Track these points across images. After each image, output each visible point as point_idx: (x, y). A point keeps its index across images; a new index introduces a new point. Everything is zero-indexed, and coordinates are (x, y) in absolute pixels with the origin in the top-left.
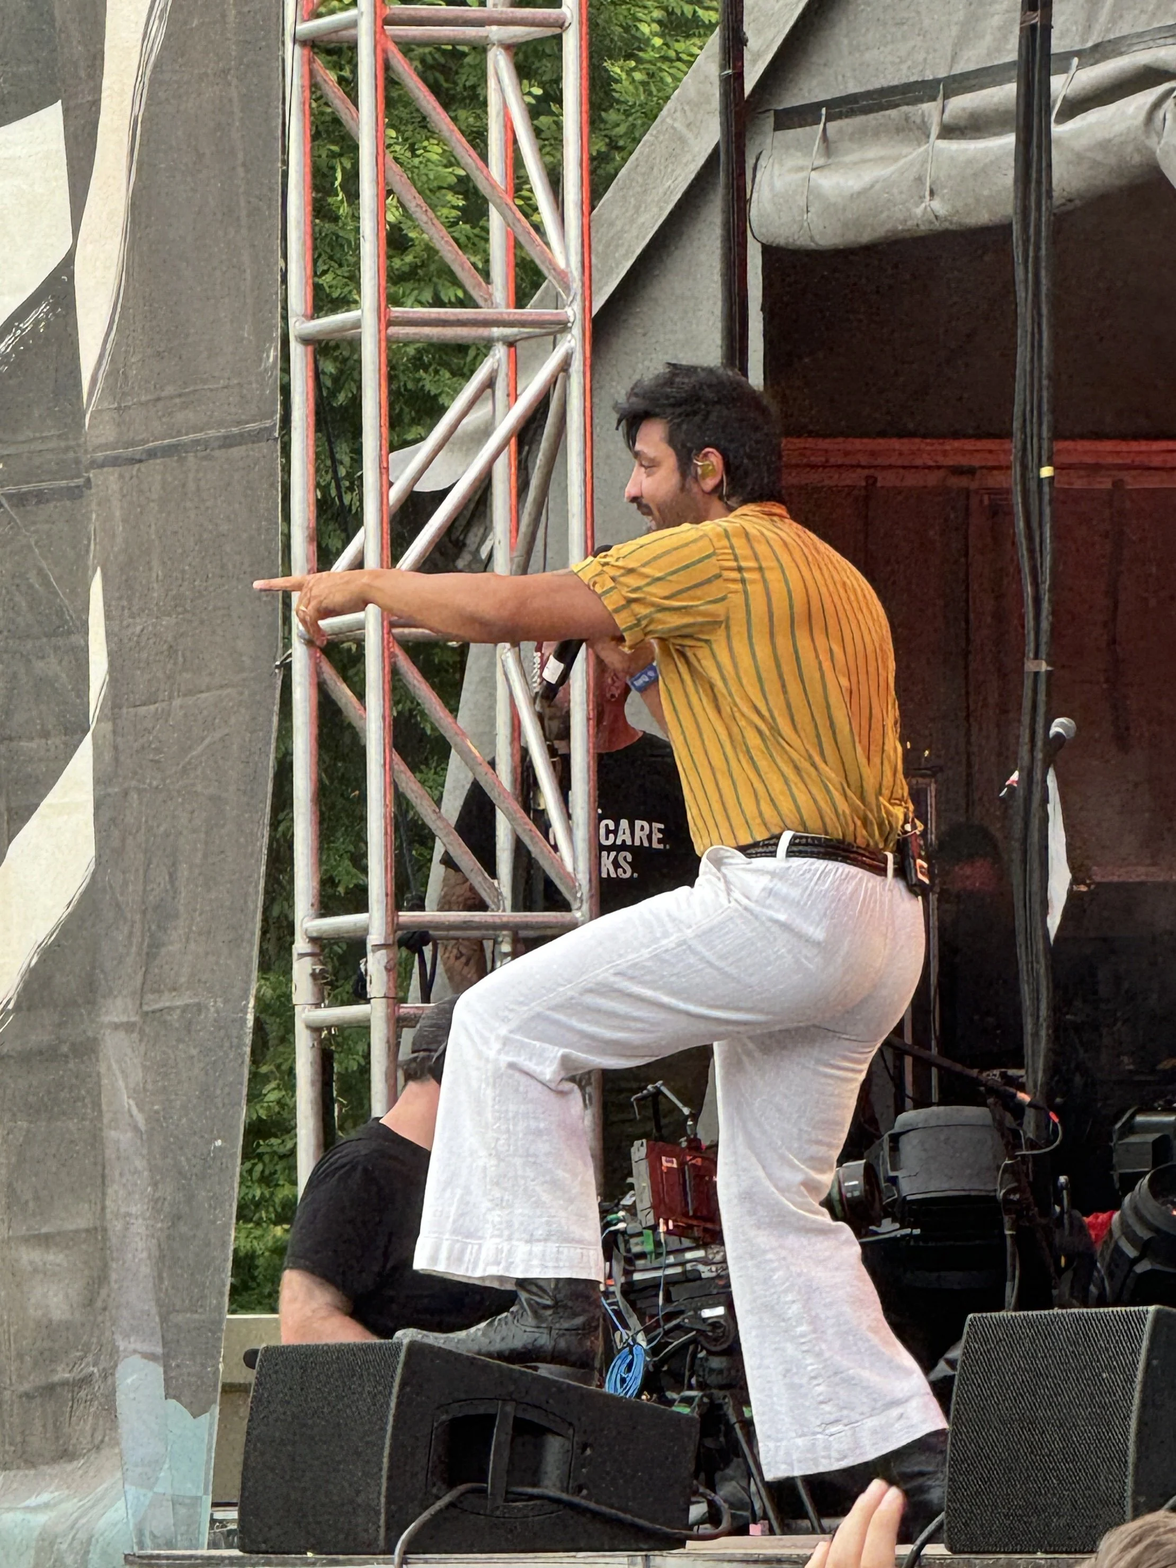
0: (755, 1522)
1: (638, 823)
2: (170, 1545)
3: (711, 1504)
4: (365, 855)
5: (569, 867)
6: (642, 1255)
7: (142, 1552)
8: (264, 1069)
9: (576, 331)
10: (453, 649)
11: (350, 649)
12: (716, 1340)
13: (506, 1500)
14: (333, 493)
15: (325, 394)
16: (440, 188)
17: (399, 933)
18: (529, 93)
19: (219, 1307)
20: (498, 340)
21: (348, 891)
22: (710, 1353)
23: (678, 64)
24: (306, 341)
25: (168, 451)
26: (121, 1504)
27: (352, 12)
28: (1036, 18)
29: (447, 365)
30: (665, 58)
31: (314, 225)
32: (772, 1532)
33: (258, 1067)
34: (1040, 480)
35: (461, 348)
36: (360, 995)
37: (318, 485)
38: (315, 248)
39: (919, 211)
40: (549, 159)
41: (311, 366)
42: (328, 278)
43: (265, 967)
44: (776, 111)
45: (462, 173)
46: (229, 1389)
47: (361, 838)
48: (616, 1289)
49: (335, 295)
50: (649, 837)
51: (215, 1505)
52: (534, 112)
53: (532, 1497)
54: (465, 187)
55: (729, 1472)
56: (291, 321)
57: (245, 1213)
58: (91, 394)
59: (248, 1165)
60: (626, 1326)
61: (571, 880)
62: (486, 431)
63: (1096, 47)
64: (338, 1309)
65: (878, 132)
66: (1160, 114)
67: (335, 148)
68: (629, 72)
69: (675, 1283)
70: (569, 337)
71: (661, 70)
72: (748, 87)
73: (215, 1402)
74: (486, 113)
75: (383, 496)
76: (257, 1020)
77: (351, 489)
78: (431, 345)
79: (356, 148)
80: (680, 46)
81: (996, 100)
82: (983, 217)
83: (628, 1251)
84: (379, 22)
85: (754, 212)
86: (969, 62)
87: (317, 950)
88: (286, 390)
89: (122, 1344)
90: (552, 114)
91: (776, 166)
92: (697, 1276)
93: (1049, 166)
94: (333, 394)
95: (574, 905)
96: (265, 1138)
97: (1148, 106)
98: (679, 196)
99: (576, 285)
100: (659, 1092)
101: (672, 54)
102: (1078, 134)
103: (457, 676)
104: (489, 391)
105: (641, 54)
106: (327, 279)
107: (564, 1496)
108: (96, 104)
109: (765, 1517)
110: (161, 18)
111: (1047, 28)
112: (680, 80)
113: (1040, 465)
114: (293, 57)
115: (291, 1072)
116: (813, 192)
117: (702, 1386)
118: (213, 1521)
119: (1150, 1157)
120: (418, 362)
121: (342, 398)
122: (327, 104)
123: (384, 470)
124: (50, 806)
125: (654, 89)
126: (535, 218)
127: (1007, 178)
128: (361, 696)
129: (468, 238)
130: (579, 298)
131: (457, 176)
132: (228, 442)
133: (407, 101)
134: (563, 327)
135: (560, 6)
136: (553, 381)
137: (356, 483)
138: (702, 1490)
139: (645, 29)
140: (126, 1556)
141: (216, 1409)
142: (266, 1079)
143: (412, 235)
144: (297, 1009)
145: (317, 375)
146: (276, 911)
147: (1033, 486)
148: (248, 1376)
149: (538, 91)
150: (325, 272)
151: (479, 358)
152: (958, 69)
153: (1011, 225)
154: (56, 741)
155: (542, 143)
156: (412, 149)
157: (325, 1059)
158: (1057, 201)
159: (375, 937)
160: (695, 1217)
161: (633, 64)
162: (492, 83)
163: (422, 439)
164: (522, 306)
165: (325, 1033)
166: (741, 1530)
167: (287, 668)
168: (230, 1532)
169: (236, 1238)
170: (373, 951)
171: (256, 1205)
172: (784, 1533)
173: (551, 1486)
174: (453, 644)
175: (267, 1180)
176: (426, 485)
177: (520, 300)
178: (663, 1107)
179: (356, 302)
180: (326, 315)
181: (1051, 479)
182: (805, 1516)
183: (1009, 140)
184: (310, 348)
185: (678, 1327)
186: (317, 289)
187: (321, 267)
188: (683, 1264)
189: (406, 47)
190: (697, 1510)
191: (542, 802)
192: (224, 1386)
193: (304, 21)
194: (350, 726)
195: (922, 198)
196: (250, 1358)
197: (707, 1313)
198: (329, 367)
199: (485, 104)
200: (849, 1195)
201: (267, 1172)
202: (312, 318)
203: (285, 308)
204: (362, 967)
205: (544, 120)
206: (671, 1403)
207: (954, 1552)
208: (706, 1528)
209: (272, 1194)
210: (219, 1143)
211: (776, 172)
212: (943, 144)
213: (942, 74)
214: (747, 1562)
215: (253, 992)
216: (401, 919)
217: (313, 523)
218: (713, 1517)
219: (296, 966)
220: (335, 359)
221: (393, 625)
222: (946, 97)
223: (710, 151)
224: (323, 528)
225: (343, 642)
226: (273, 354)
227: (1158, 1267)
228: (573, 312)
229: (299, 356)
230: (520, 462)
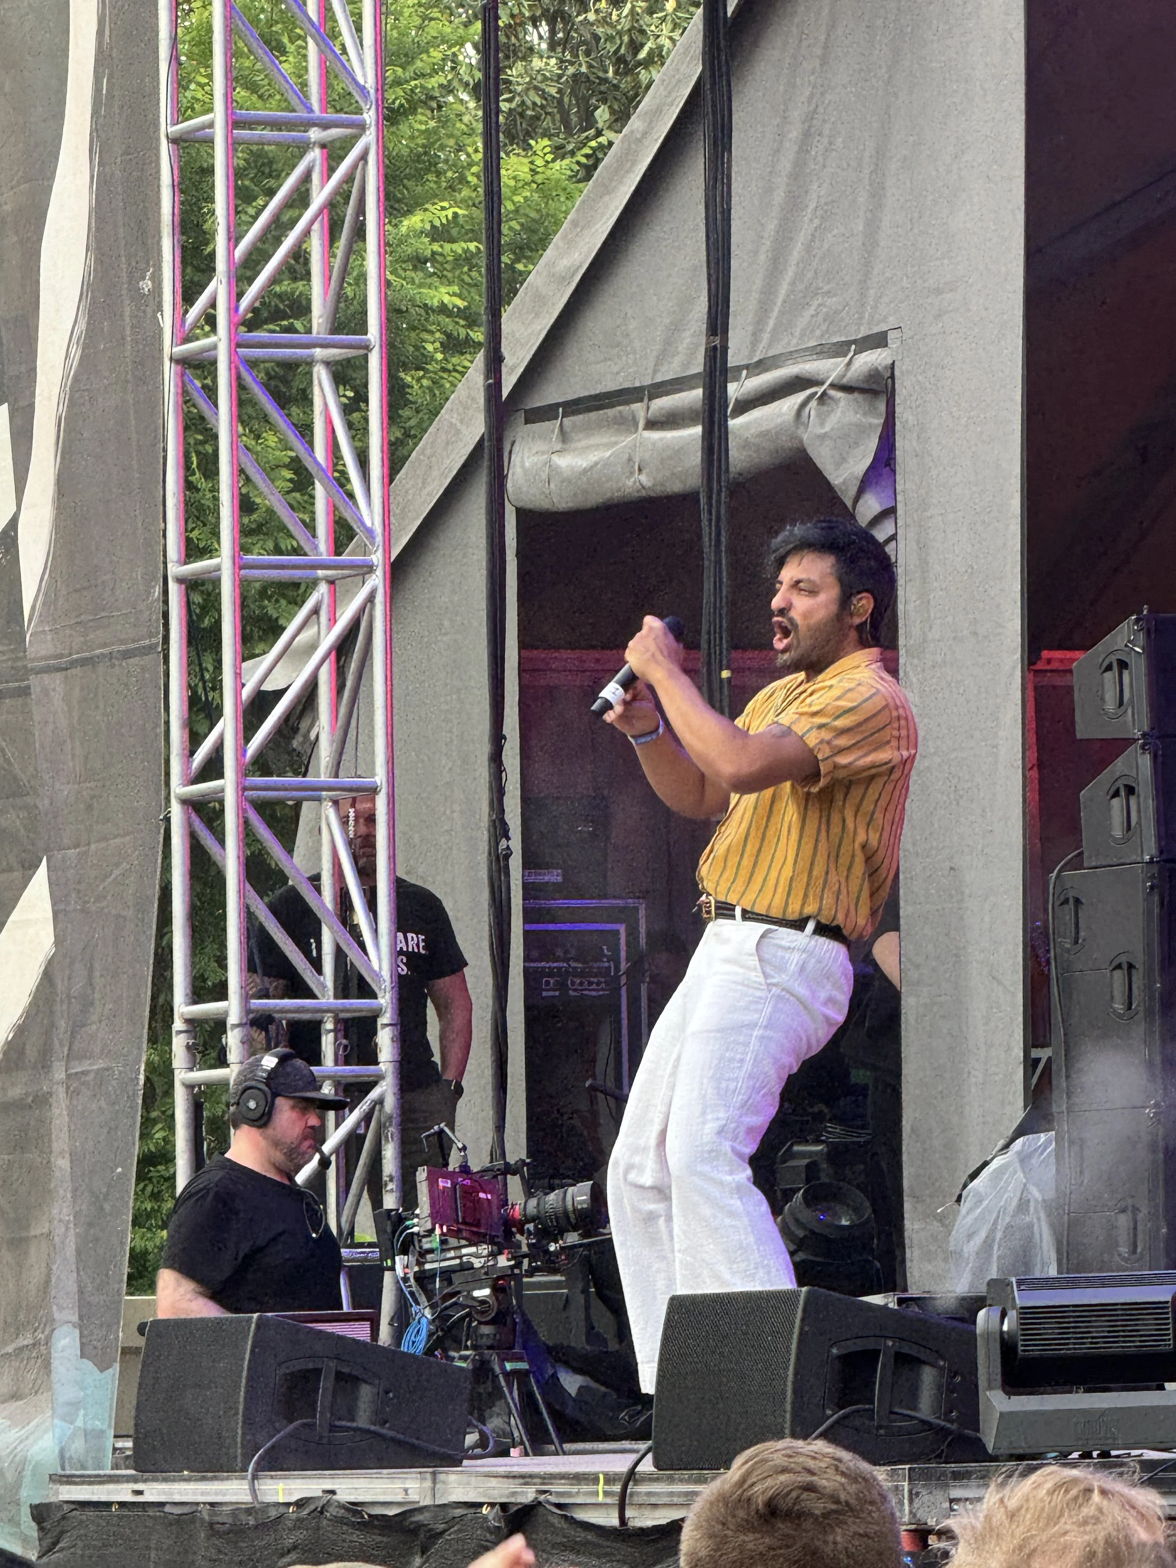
0: (514, 1447)
1: (409, 935)
2: (83, 1467)
3: (482, 1434)
4: (226, 958)
5: (376, 966)
6: (431, 1251)
7: (62, 1473)
8: (154, 1114)
9: (379, 572)
10: (291, 806)
11: (214, 808)
12: (483, 1313)
13: (330, 1431)
14: (200, 690)
15: (195, 618)
16: (277, 466)
17: (251, 1016)
18: (344, 396)
19: (119, 1293)
20: (322, 579)
21: (214, 985)
22: (480, 1323)
23: (454, 374)
24: (180, 580)
25: (83, 662)
26: (50, 1434)
27: (212, 339)
28: (717, 341)
29: (284, 596)
30: (444, 370)
31: (185, 495)
32: (527, 1454)
33: (148, 1112)
34: (721, 680)
35: (296, 585)
36: (222, 1061)
37: (189, 686)
38: (186, 511)
39: (630, 483)
40: (359, 444)
41: (185, 599)
42: (196, 533)
43: (153, 1040)
44: (526, 411)
45: (293, 454)
46: (125, 1351)
47: (223, 946)
48: (411, 1276)
49: (201, 546)
50: (418, 945)
51: (116, 1437)
52: (347, 410)
53: (348, 1429)
54: (296, 465)
55: (496, 1409)
56: (169, 566)
57: (137, 1222)
58: (30, 620)
59: (141, 1186)
60: (418, 1303)
61: (378, 976)
62: (313, 647)
63: (760, 362)
64: (201, 1293)
65: (600, 426)
66: (807, 409)
67: (200, 437)
68: (419, 380)
69: (455, 1272)
70: (374, 576)
71: (442, 378)
72: (505, 393)
73: (115, 1361)
74: (312, 411)
75: (237, 693)
76: (147, 1079)
77: (214, 689)
78: (273, 583)
79: (216, 437)
80: (455, 360)
81: (686, 401)
82: (676, 487)
83: (421, 1247)
84: (233, 346)
85: (510, 486)
86: (666, 374)
87: (191, 1028)
88: (166, 616)
89: (57, 1315)
90: (361, 411)
91: (526, 450)
92: (470, 1267)
93: (727, 450)
94: (201, 618)
95: (380, 994)
96: (155, 1166)
97: (796, 407)
98: (455, 472)
99: (379, 539)
100: (442, 1131)
101: (450, 367)
102: (747, 426)
103: (293, 826)
104: (315, 616)
105: (428, 367)
106: (194, 535)
107: (373, 1428)
108: (32, 406)
109: (522, 1443)
110: (78, 343)
111: (725, 348)
112: (456, 386)
113: (721, 669)
114: (169, 372)
115: (173, 1116)
116: (554, 470)
117: (474, 1347)
118: (115, 1449)
119: (803, 1176)
120: (263, 593)
121: (206, 622)
122: (194, 406)
123: (238, 675)
124: (14, 922)
125: (437, 393)
126: (348, 487)
127: (695, 459)
128: (222, 842)
129: (299, 503)
130: (381, 548)
131: (291, 457)
132: (127, 655)
133: (254, 403)
134: (370, 569)
135: (366, 334)
136: (362, 609)
137: (217, 686)
138: (475, 1422)
139: (430, 347)
140: (50, 1476)
141: (117, 1366)
142: (155, 1121)
143: (258, 500)
144: (176, 1072)
145: (189, 604)
146: (161, 1000)
147: (716, 686)
148: (140, 1342)
149: (351, 394)
150: (193, 529)
151: (309, 591)
152: (659, 379)
153: (698, 493)
154: (17, 875)
155: (354, 432)
156: (258, 437)
157: (197, 1108)
158: (731, 476)
159: (233, 1018)
160: (462, 1223)
161: (421, 373)
162: (316, 390)
163: (264, 653)
164: (340, 554)
165: (196, 1089)
166: (504, 1453)
167: (167, 820)
168: (127, 1457)
169: (132, 1240)
170: (232, 1030)
171: (149, 1216)
172: (535, 1455)
173: (363, 1420)
174: (290, 803)
175: (156, 1196)
176: (268, 687)
177: (338, 550)
178: (445, 1140)
179: (217, 550)
180: (194, 562)
181: (729, 680)
182: (552, 1443)
183: (698, 430)
184: (183, 586)
185: (455, 1304)
186: (188, 541)
187: (191, 525)
188: (460, 1257)
189: (252, 364)
190: (471, 1439)
191: (355, 918)
192: (123, 1348)
193: (177, 345)
194: (215, 863)
195: (632, 473)
196: (141, 1328)
197: (477, 1293)
198: (197, 598)
199: (311, 403)
200: (579, 1207)
201: (156, 1190)
202: (185, 563)
203: (165, 556)
204: (224, 1040)
205: (356, 416)
206: (453, 1359)
207: (660, 1470)
208: (478, 1451)
209: (159, 1207)
210: (119, 1170)
211: (527, 455)
212: (647, 434)
213: (647, 381)
214: (507, 1477)
215: (144, 1058)
216: (252, 1007)
217: (186, 716)
218: (483, 1443)
219: (175, 1040)
220: (202, 592)
221: (245, 789)
222: (650, 400)
223: (478, 439)
224: (194, 717)
225: (210, 802)
226: (157, 591)
227: (811, 1258)
228: (377, 558)
229: (175, 591)
230: (338, 669)
